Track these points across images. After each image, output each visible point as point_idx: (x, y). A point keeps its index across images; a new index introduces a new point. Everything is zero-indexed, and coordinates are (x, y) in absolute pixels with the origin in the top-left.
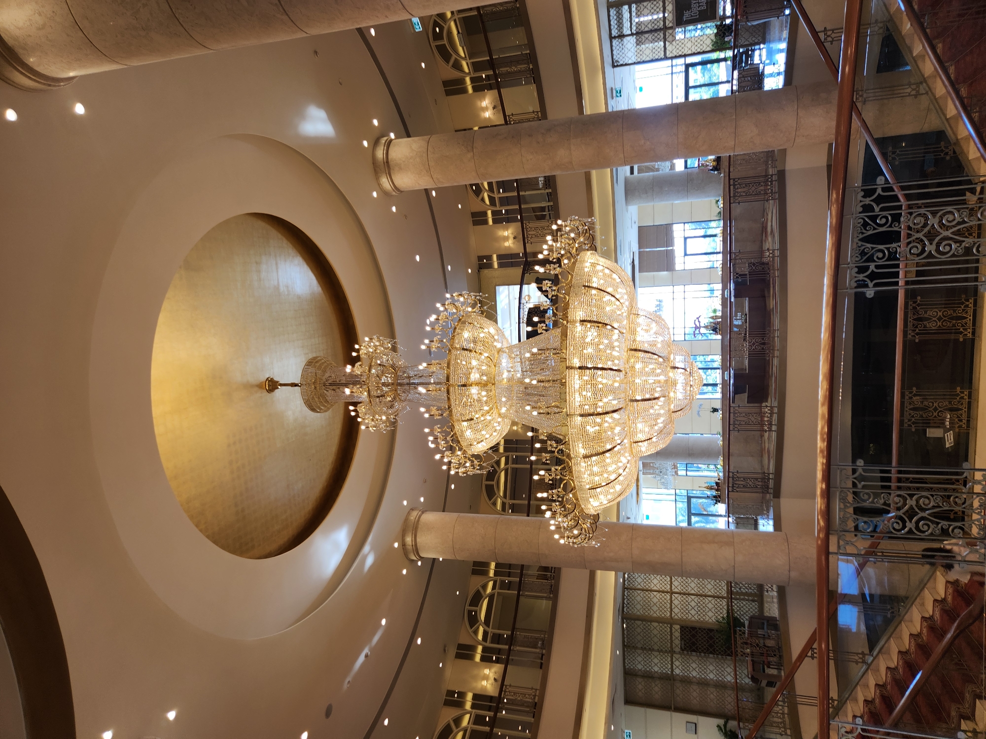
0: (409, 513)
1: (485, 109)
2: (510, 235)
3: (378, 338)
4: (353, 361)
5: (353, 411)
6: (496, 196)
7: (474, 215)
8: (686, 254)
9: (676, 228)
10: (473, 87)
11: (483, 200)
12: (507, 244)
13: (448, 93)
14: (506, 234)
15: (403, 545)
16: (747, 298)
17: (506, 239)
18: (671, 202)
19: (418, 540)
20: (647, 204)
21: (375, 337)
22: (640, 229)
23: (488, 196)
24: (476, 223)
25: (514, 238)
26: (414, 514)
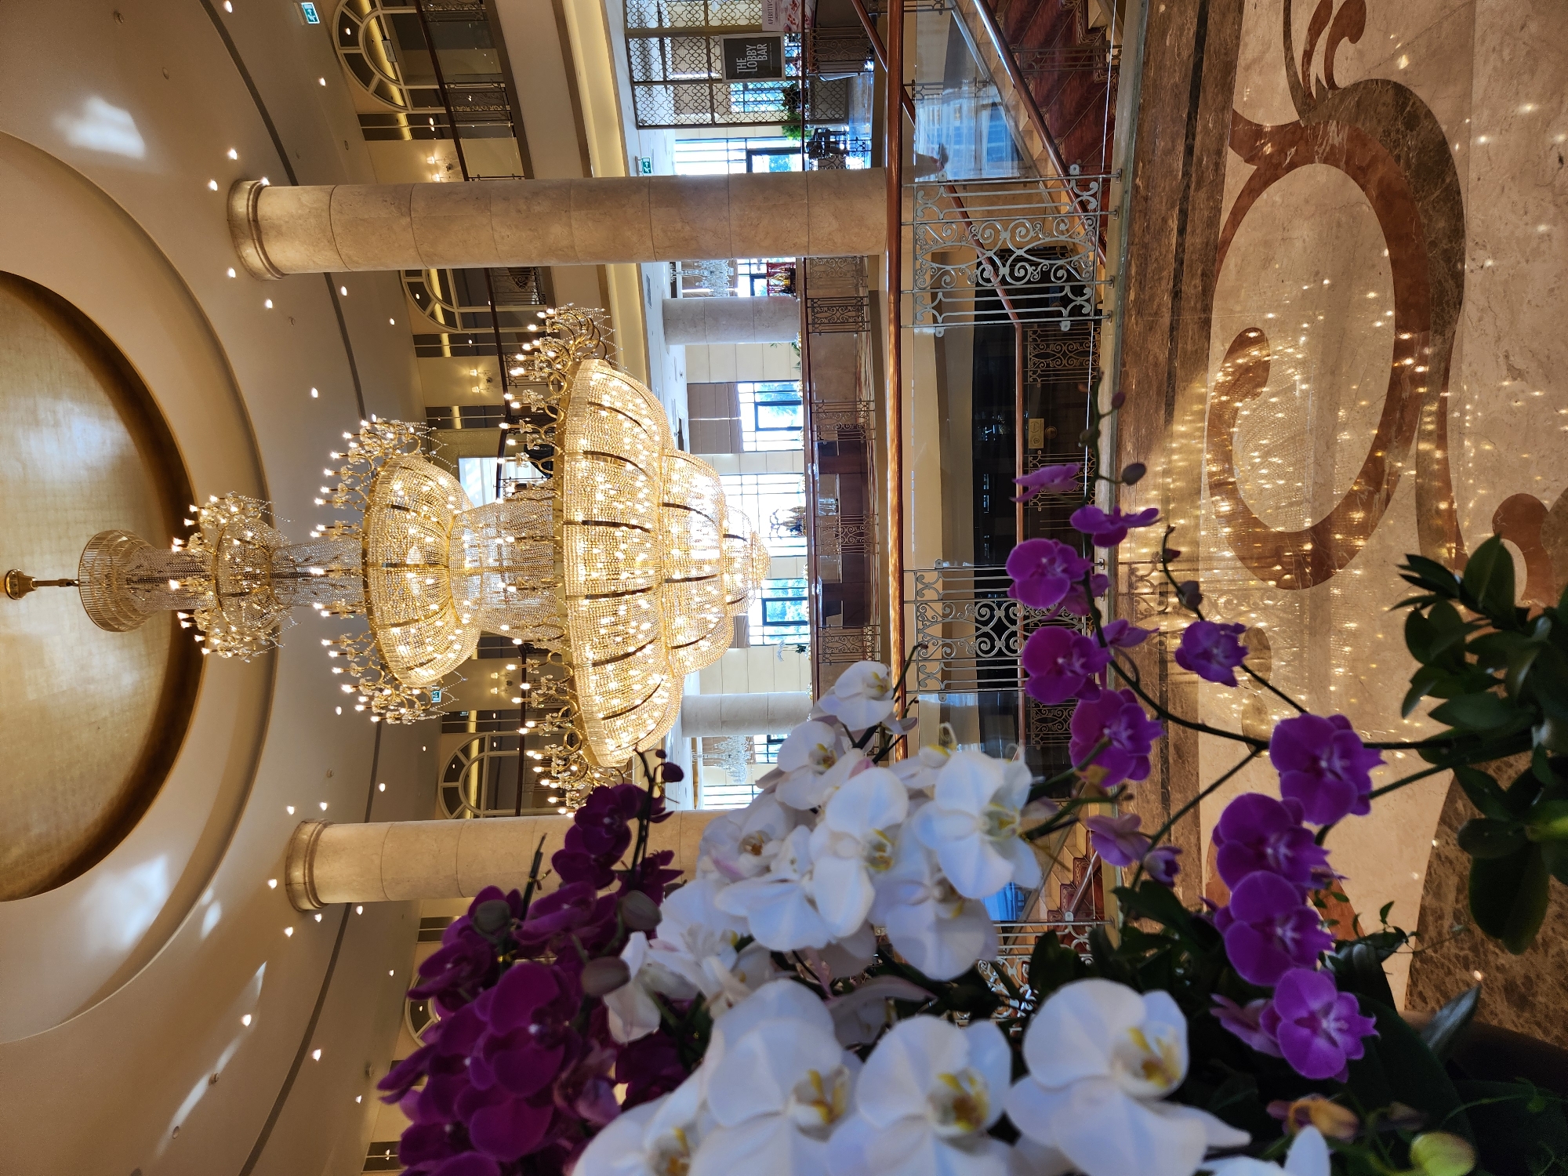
0: (298, 829)
1: (434, 168)
2: (481, 376)
3: (235, 496)
4: (185, 534)
5: (186, 620)
6: (457, 310)
7: (418, 339)
8: (757, 429)
9: (741, 387)
10: (412, 131)
11: (433, 315)
12: (475, 390)
13: (369, 136)
14: (474, 373)
15: (288, 883)
16: (838, 476)
17: (475, 381)
18: (731, 343)
19: (316, 872)
20: (696, 344)
21: (229, 495)
22: (691, 387)
23: (443, 309)
24: (421, 353)
25: (489, 381)
26: (309, 829)
